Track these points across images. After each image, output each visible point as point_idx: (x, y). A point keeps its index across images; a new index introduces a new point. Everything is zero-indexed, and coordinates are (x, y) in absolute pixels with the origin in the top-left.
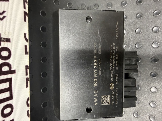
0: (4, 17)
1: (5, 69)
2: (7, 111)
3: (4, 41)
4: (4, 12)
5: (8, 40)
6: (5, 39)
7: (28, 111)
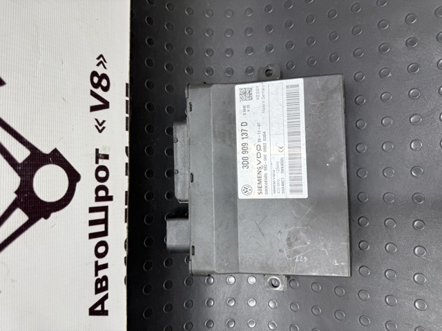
0: (104, 128)
1: (102, 193)
2: (101, 250)
3: (102, 158)
4: (104, 121)
5: (106, 157)
6: (103, 155)
7: (125, 258)
